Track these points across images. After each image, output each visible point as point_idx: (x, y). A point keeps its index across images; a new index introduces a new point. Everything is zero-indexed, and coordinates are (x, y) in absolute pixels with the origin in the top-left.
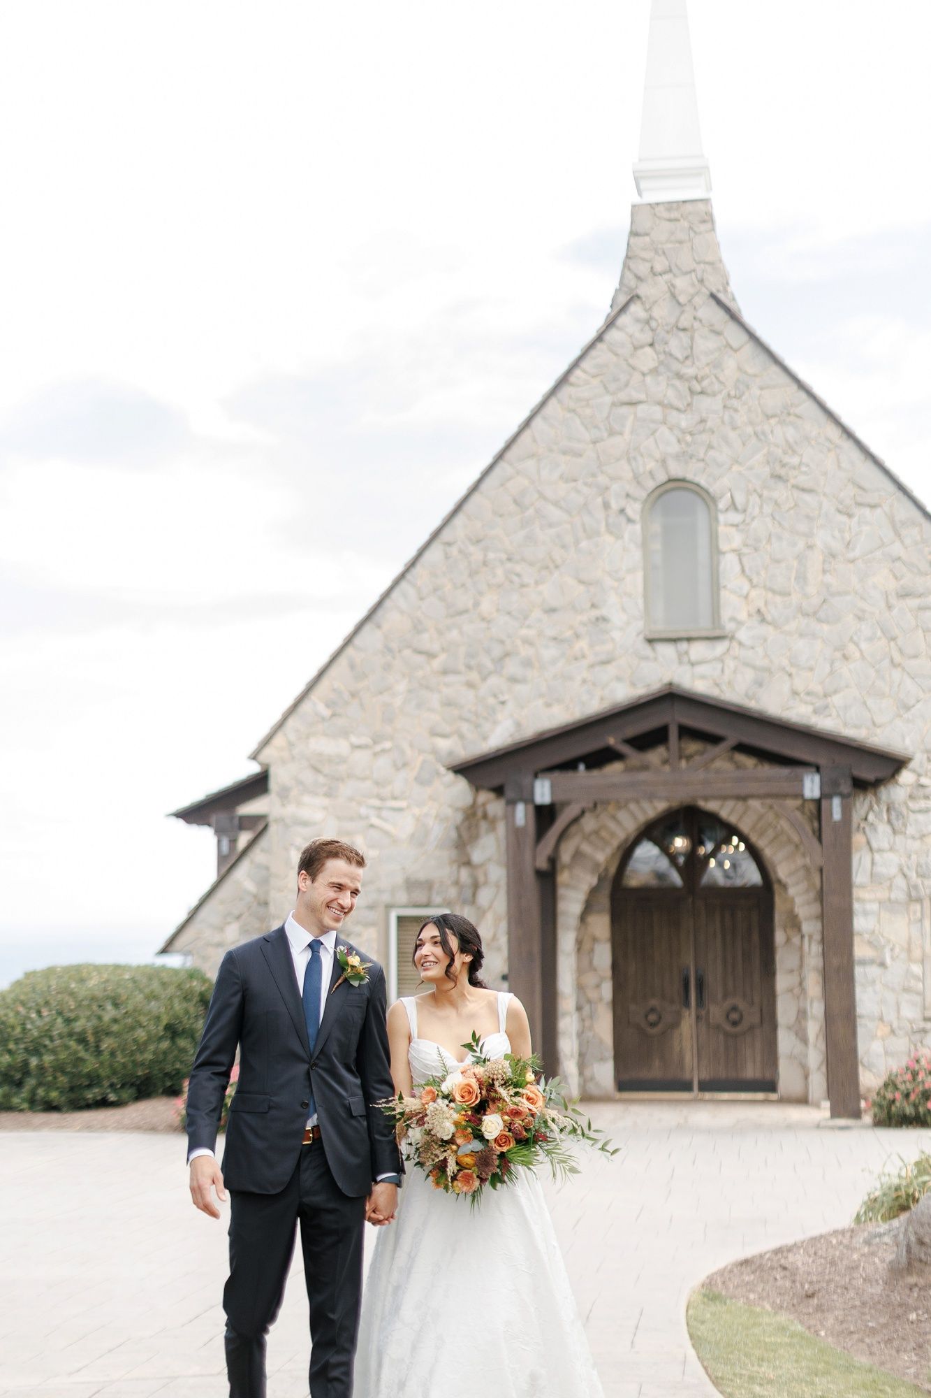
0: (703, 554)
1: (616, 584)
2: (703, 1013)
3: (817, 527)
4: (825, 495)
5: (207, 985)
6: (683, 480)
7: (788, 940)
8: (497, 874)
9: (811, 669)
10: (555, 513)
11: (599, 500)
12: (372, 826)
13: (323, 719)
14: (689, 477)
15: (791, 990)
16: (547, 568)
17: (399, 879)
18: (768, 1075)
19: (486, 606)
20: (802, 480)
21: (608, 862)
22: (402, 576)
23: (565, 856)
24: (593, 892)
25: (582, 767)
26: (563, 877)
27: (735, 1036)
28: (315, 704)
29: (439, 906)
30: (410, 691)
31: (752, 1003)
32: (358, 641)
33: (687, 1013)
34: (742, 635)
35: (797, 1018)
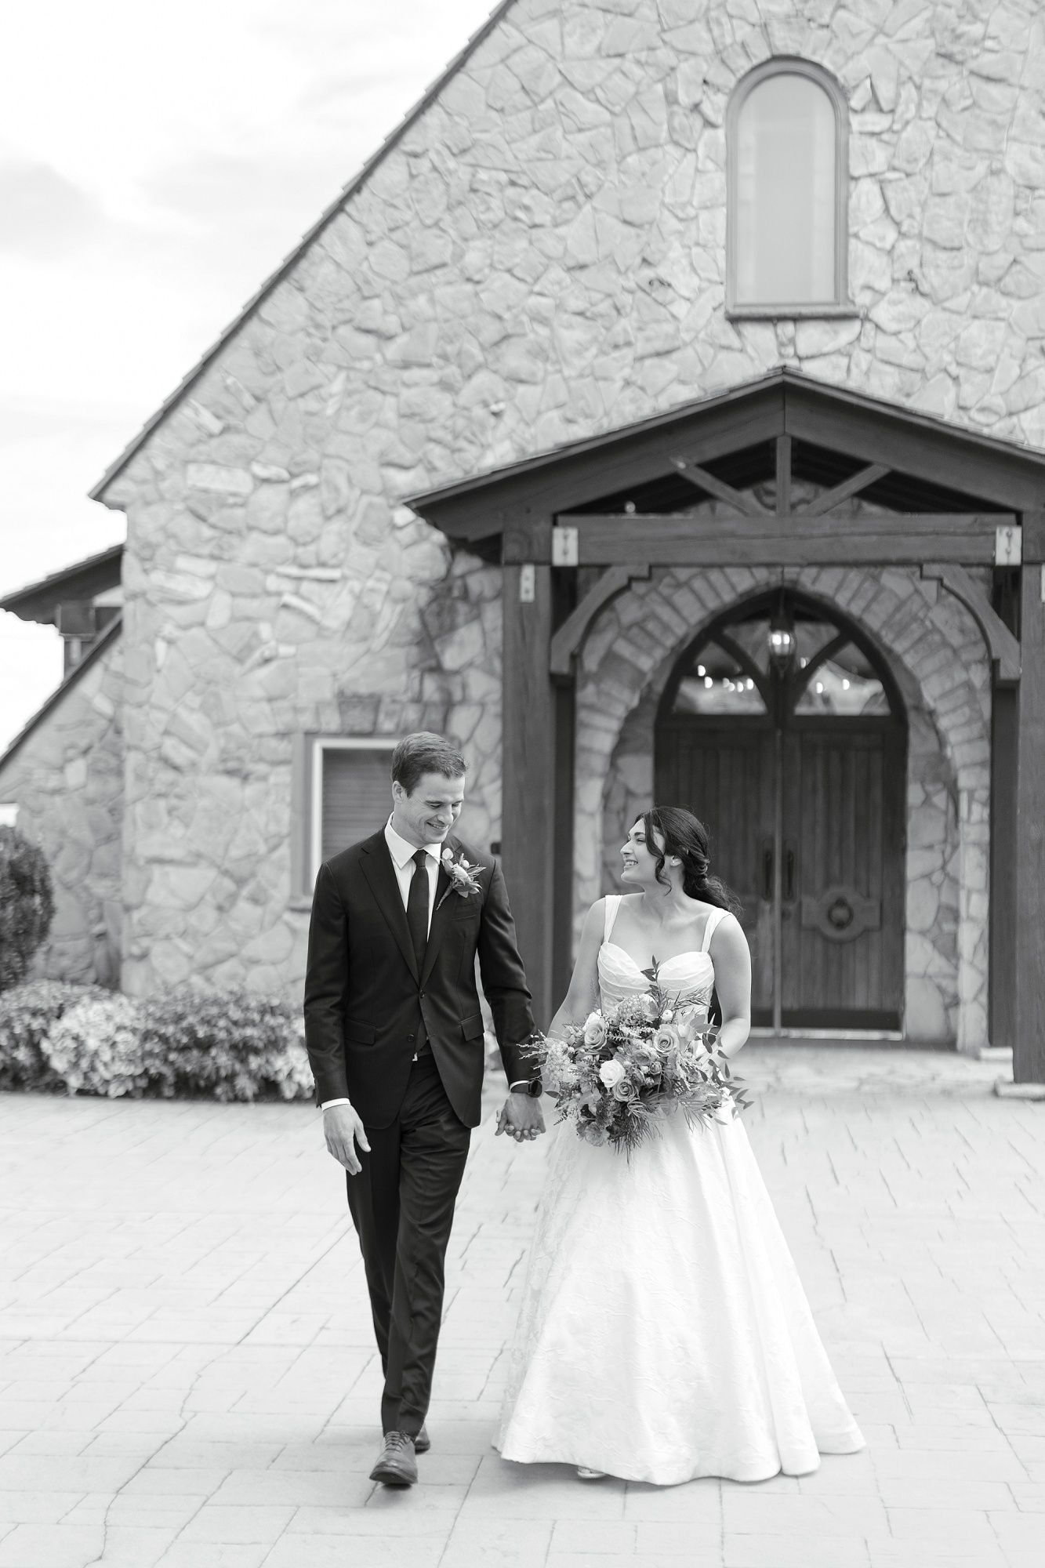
0: (823, 184)
1: (680, 226)
2: (792, 908)
3: (1008, 140)
4: (1022, 88)
5: (22, 850)
6: (797, 59)
7: (927, 801)
8: (484, 686)
9: (990, 371)
10: (589, 111)
11: (659, 88)
12: (285, 606)
13: (211, 436)
14: (806, 54)
15: (927, 876)
16: (573, 198)
17: (327, 693)
18: (888, 1005)
19: (474, 258)
20: (987, 62)
21: (656, 671)
22: (339, 208)
23: (591, 663)
24: (632, 716)
25: (630, 507)
26: (586, 694)
27: (841, 943)
28: (195, 414)
29: (389, 735)
30: (349, 393)
31: (868, 896)
32: (265, 311)
33: (767, 907)
34: (882, 314)
35: (936, 919)
